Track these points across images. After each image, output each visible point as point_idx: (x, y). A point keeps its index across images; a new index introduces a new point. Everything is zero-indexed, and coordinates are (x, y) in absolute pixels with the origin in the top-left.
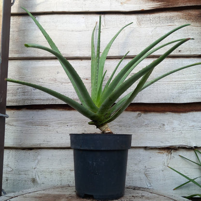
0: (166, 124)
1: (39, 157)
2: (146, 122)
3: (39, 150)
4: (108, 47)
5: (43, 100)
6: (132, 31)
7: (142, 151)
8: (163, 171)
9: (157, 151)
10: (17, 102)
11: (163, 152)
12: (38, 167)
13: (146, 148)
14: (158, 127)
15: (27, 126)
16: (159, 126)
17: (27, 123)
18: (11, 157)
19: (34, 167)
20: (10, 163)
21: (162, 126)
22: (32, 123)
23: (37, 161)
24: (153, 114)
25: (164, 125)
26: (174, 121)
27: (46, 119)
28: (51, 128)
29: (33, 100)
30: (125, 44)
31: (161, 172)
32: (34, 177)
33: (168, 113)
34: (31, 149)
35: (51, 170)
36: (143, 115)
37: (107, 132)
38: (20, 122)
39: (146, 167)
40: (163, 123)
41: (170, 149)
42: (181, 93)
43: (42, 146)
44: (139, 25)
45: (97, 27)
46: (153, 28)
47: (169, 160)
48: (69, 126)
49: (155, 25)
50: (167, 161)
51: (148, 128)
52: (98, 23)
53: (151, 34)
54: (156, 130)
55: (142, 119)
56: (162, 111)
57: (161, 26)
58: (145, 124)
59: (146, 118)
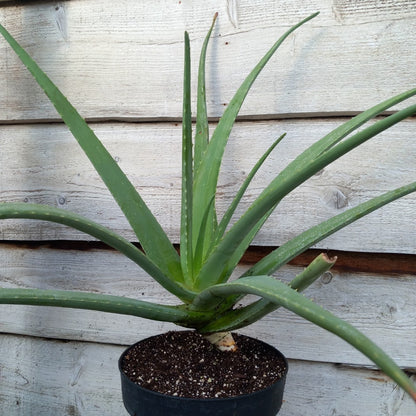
0: (397, 306)
1: (82, 361)
3: (81, 344)
6: (316, 39)
7: (329, 374)
10: (25, 232)
12: (80, 381)
13: (338, 365)
14: (375, 315)
16: (379, 310)
17: (53, 282)
18: (23, 353)
19: (72, 381)
20: (22, 368)
21: (386, 312)
22: (63, 283)
23: (77, 369)
25: (392, 309)
27: (93, 275)
30: (294, 80)
32: (73, 403)
33: (409, 277)
34: (65, 341)
35: (107, 391)
36: (337, 278)
37: (223, 349)
38: (36, 278)
39: (334, 410)
40: (391, 304)
43: (85, 338)
44: (339, 17)
45: (217, 29)
46: (382, 26)
47: (400, 401)
48: (146, 296)
49: (389, 15)
50: (394, 404)
51: (349, 315)
52: (219, 16)
53: (373, 44)
54: (371, 321)
55: (335, 290)
56: (392, 271)
57: (410, 17)
58: (342, 303)
59: (345, 286)
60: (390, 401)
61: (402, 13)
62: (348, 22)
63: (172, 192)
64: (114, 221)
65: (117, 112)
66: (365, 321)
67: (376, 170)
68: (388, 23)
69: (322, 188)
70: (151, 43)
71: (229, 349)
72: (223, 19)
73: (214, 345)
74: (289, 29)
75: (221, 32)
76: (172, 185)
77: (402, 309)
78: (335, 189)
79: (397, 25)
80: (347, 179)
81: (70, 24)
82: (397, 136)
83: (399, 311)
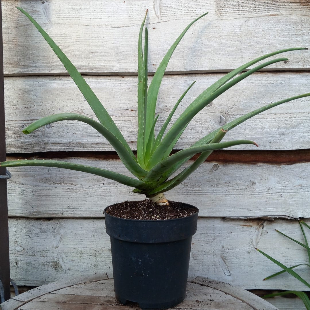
0: (256, 181)
1: (62, 231)
2: (227, 178)
3: (61, 221)
4: (165, 63)
5: (64, 144)
6: (206, 27)
7: (219, 224)
8: (249, 253)
9: (242, 223)
10: (22, 148)
11: (251, 224)
12: (61, 245)
13: (224, 219)
14: (244, 187)
15: (41, 184)
16: (246, 184)
17: (41, 180)
18: (19, 230)
19: (55, 246)
20: (19, 240)
21: (250, 185)
22: (48, 180)
23: (58, 237)
24: (237, 165)
25: (253, 183)
26: (271, 177)
28: (78, 188)
29: (47, 144)
30: (194, 51)
31: (247, 254)
32: (56, 259)
33: (262, 164)
34: (49, 219)
35: (80, 249)
36: (221, 167)
37: (161, 204)
38: (29, 178)
39: (223, 246)
40: (253, 180)
41: (261, 221)
42: (283, 133)
43: (65, 215)
44: (219, 15)
45: (148, 19)
46: (242, 21)
47: (259, 237)
48: (105, 185)
49: (246, 15)
50: (257, 239)
51: (229, 188)
52: (149, 12)
53: (238, 31)
54: (242, 191)
55: (221, 174)
56: (252, 161)
57: (257, 17)
58: (224, 182)
59: (226, 171)
60: (254, 238)
61: (253, 14)
62: (224, 18)
63: (122, 119)
64: (83, 138)
65: (86, 69)
66: (238, 191)
67: (242, 103)
68: (246, 19)
69: (212, 114)
70: (107, 27)
71: (165, 204)
72: (151, 14)
73: (156, 203)
74: (193, 20)
75: (150, 21)
76: (122, 114)
77: (259, 183)
78: (219, 114)
79: (251, 21)
80: (226, 108)
81: (52, 13)
82: (253, 83)
83: (257, 184)
